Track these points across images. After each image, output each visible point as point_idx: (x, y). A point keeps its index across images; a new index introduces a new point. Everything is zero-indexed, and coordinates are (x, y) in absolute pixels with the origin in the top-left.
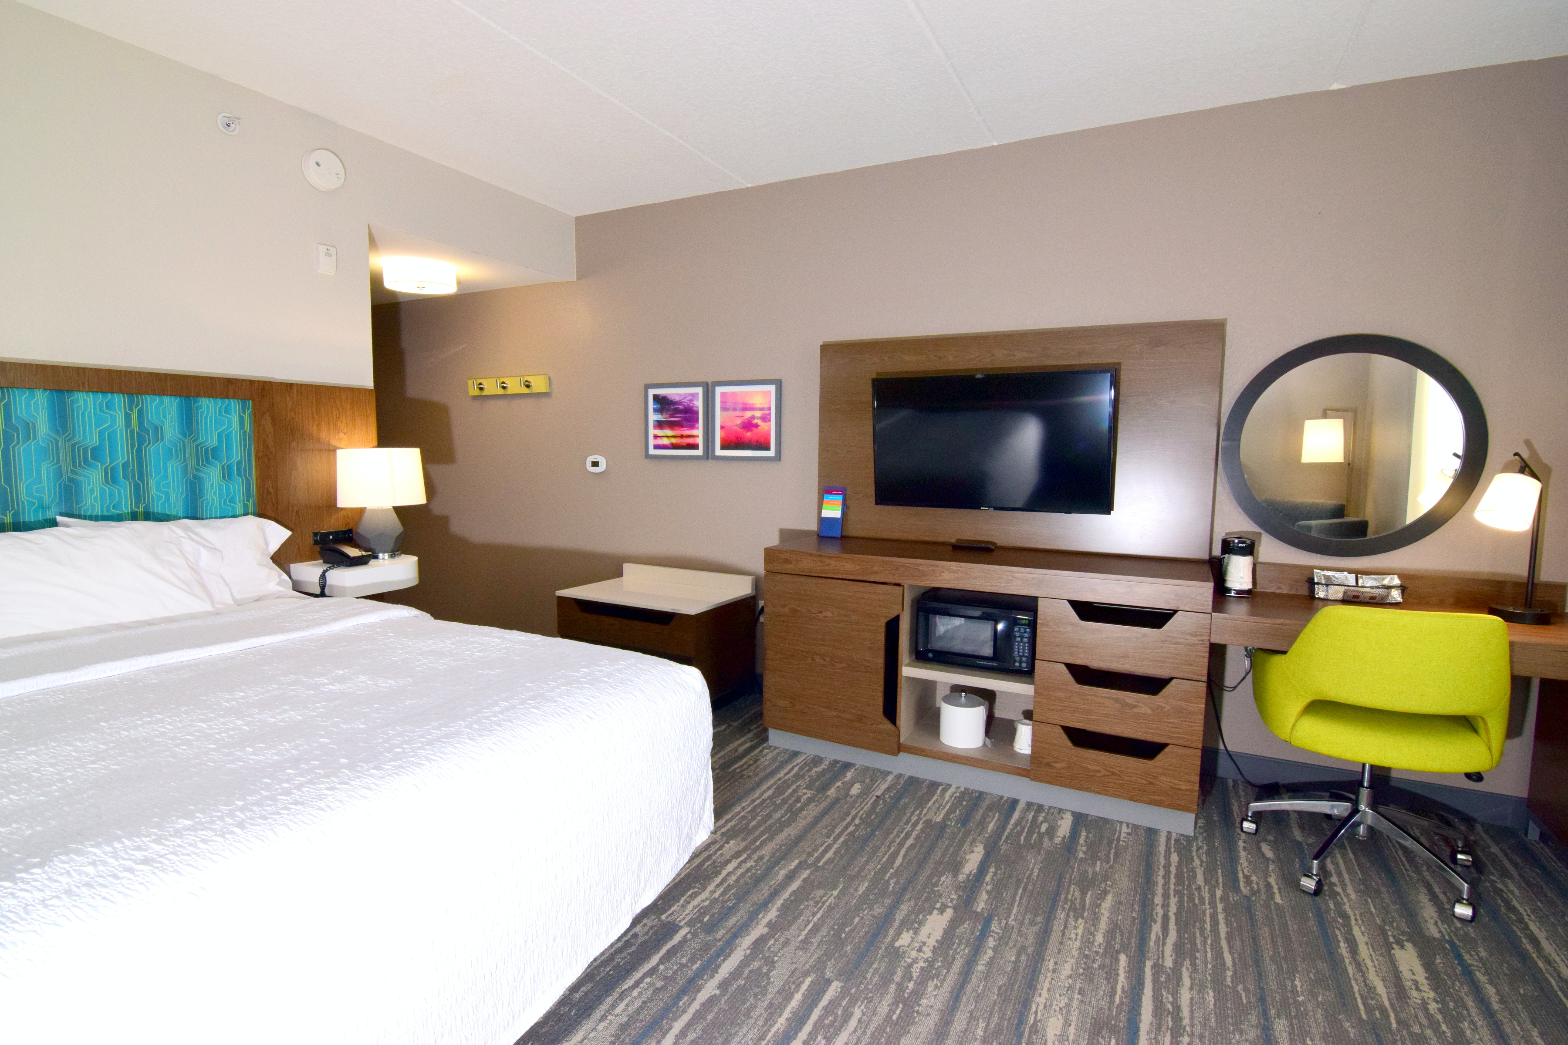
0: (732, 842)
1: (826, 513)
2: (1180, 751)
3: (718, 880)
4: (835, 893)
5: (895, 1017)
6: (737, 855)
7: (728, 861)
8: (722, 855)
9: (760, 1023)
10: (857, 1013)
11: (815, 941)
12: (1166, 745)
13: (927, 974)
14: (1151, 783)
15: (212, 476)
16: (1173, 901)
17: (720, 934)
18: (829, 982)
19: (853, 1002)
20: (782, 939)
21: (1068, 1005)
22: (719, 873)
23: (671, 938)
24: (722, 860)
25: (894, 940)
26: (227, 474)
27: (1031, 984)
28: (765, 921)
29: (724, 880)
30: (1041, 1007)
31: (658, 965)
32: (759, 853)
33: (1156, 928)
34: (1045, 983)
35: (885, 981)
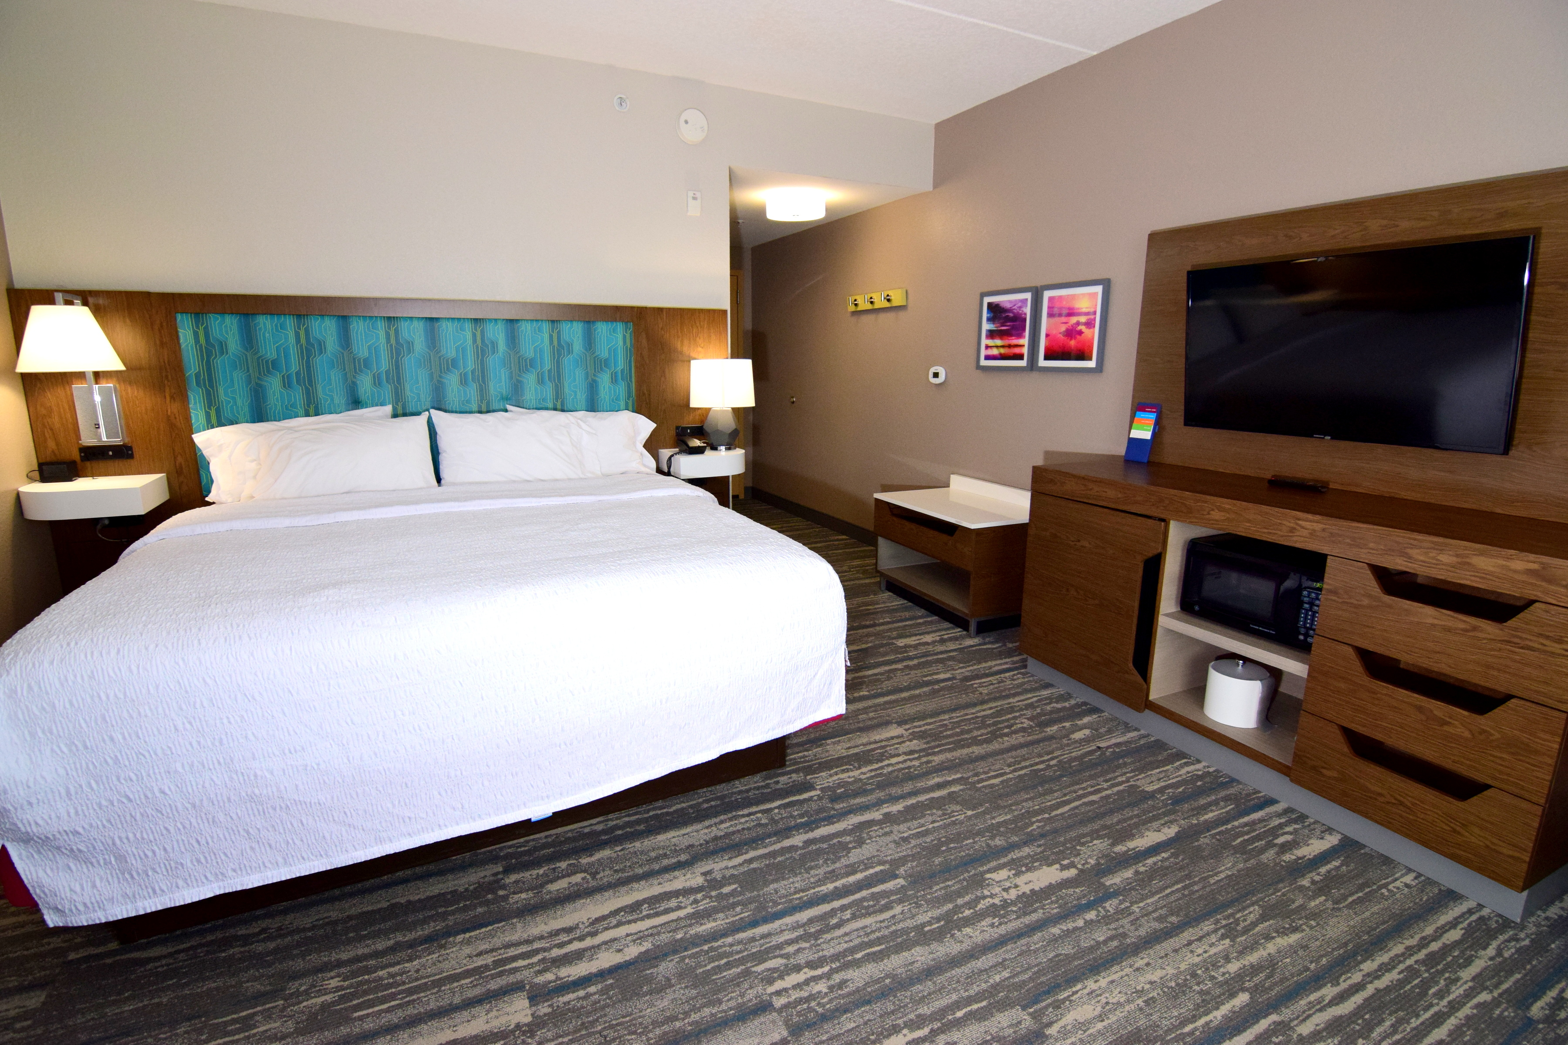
0: (915, 742)
1: (1136, 434)
2: (1509, 800)
3: (875, 766)
4: (970, 813)
5: (926, 929)
6: (911, 752)
7: (898, 755)
8: (897, 749)
9: (812, 880)
10: (898, 909)
11: (913, 842)
12: (1487, 787)
13: (993, 911)
14: (1455, 831)
15: (604, 379)
16: (1393, 976)
17: (837, 807)
18: (896, 877)
19: (900, 901)
20: (887, 829)
21: (1119, 1004)
22: (882, 761)
23: (800, 794)
24: (892, 752)
25: (989, 871)
26: (614, 380)
27: (1096, 968)
28: (886, 810)
29: (882, 768)
30: (1086, 991)
31: (776, 808)
32: (930, 758)
33: (1329, 992)
34: (1114, 973)
35: (949, 897)
